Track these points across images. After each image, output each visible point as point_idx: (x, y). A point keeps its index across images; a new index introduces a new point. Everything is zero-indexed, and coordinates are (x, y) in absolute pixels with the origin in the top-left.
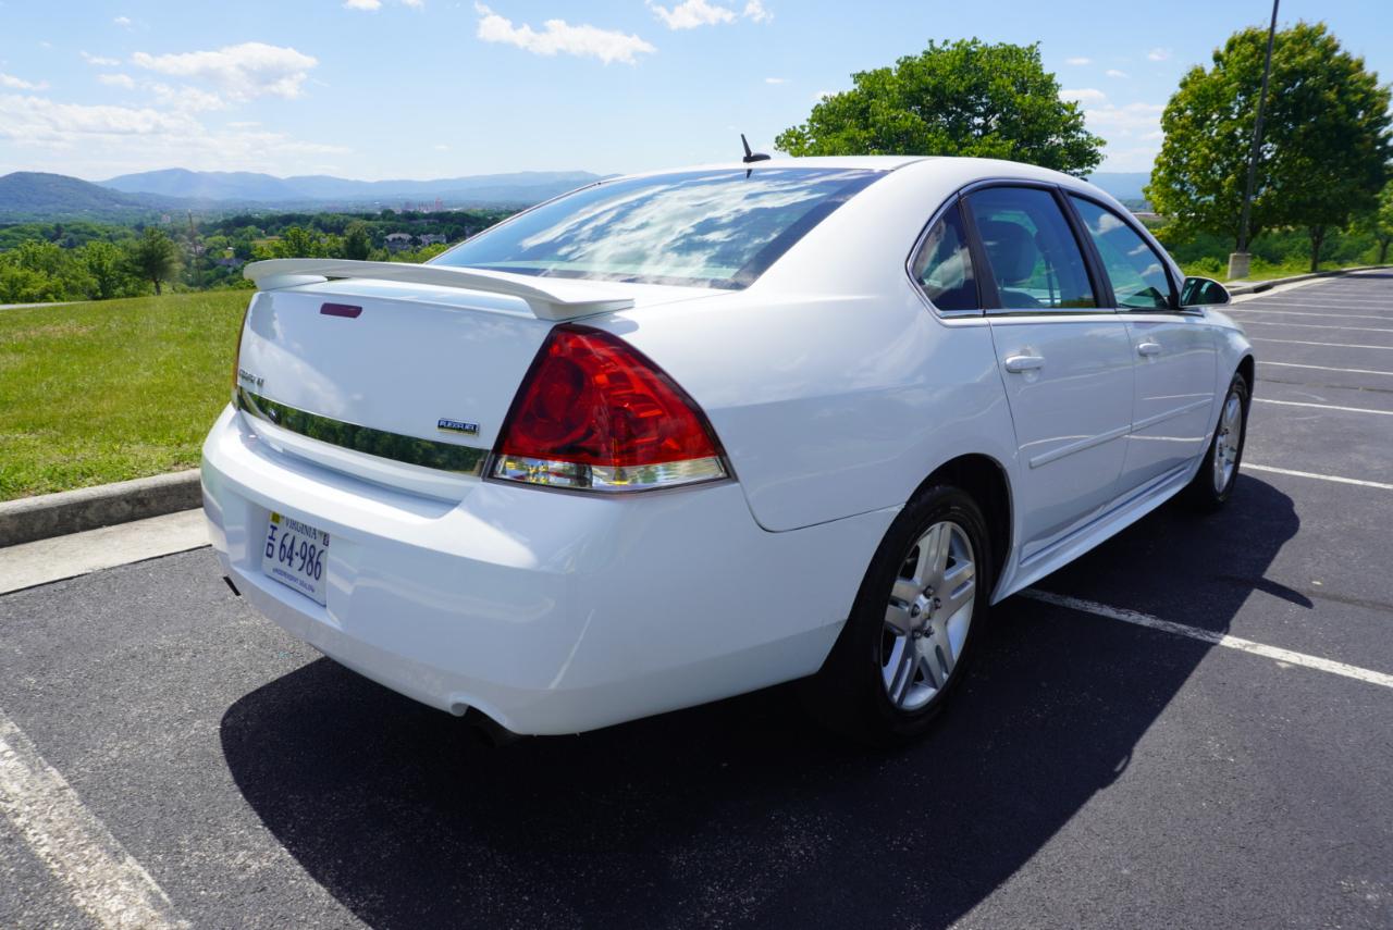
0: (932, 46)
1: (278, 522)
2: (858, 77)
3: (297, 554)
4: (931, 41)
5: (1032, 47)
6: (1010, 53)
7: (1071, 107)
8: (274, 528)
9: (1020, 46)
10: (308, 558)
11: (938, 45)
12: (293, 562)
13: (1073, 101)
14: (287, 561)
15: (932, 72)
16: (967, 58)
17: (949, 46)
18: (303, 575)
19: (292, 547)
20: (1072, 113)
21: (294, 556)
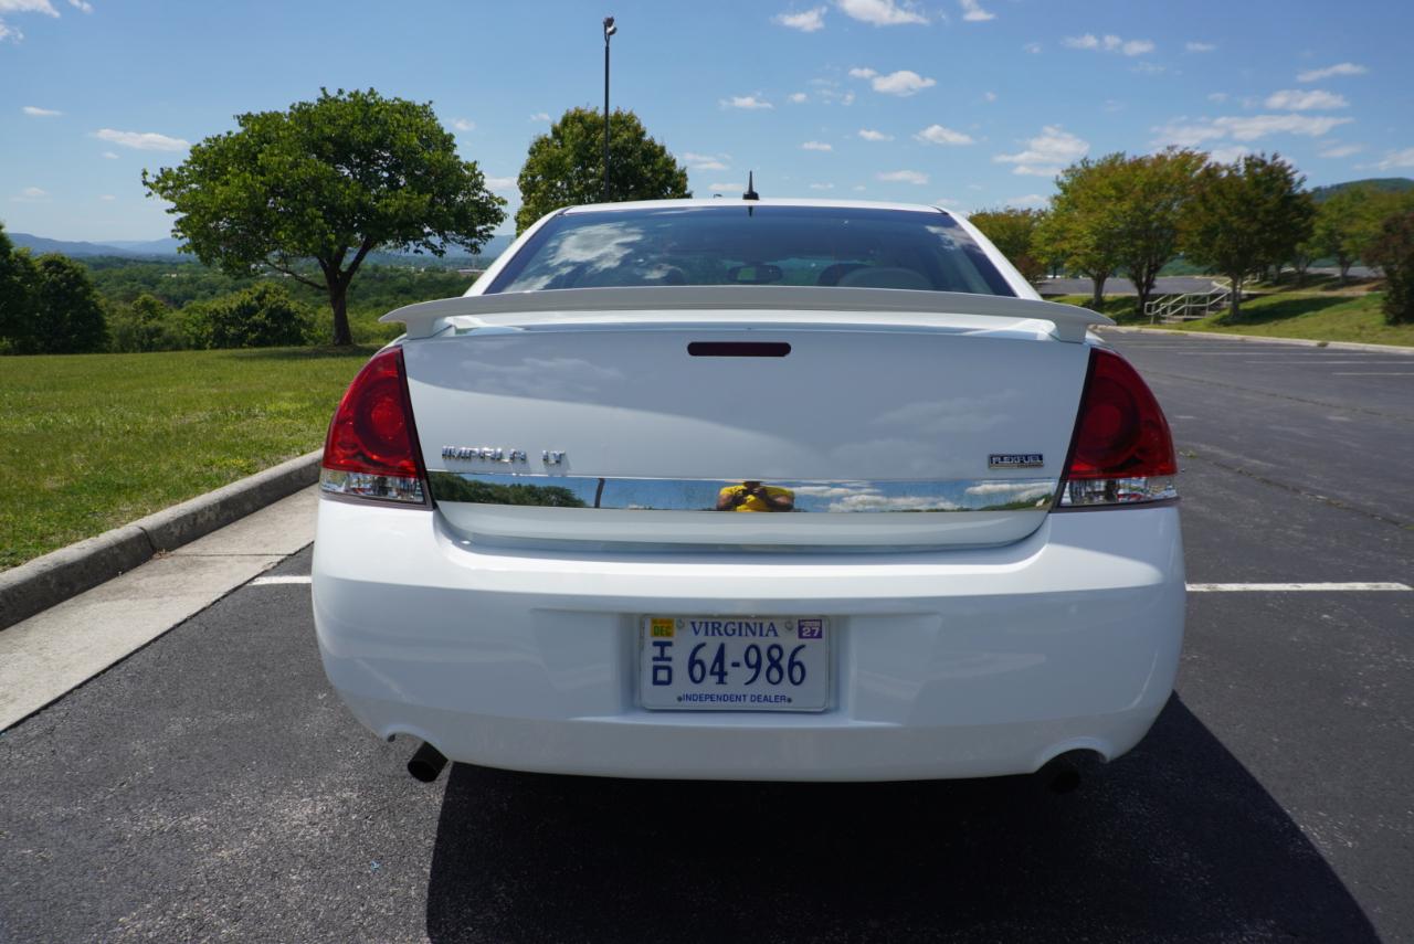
0: (325, 94)
1: (669, 634)
2: (245, 119)
3: (736, 665)
4: (323, 89)
5: (425, 106)
6: (407, 109)
7: (471, 167)
8: (662, 645)
9: (417, 104)
10: (766, 663)
11: (333, 93)
12: (726, 679)
13: (471, 161)
14: (711, 680)
15: (332, 121)
16: (365, 109)
17: (345, 96)
18: (761, 687)
19: (720, 657)
20: (473, 172)
21: (728, 667)
